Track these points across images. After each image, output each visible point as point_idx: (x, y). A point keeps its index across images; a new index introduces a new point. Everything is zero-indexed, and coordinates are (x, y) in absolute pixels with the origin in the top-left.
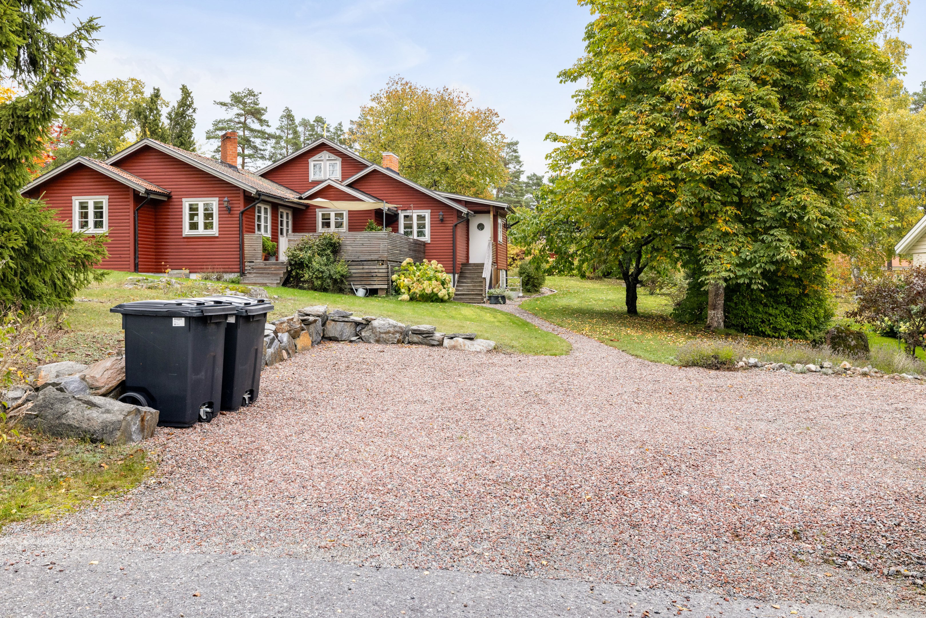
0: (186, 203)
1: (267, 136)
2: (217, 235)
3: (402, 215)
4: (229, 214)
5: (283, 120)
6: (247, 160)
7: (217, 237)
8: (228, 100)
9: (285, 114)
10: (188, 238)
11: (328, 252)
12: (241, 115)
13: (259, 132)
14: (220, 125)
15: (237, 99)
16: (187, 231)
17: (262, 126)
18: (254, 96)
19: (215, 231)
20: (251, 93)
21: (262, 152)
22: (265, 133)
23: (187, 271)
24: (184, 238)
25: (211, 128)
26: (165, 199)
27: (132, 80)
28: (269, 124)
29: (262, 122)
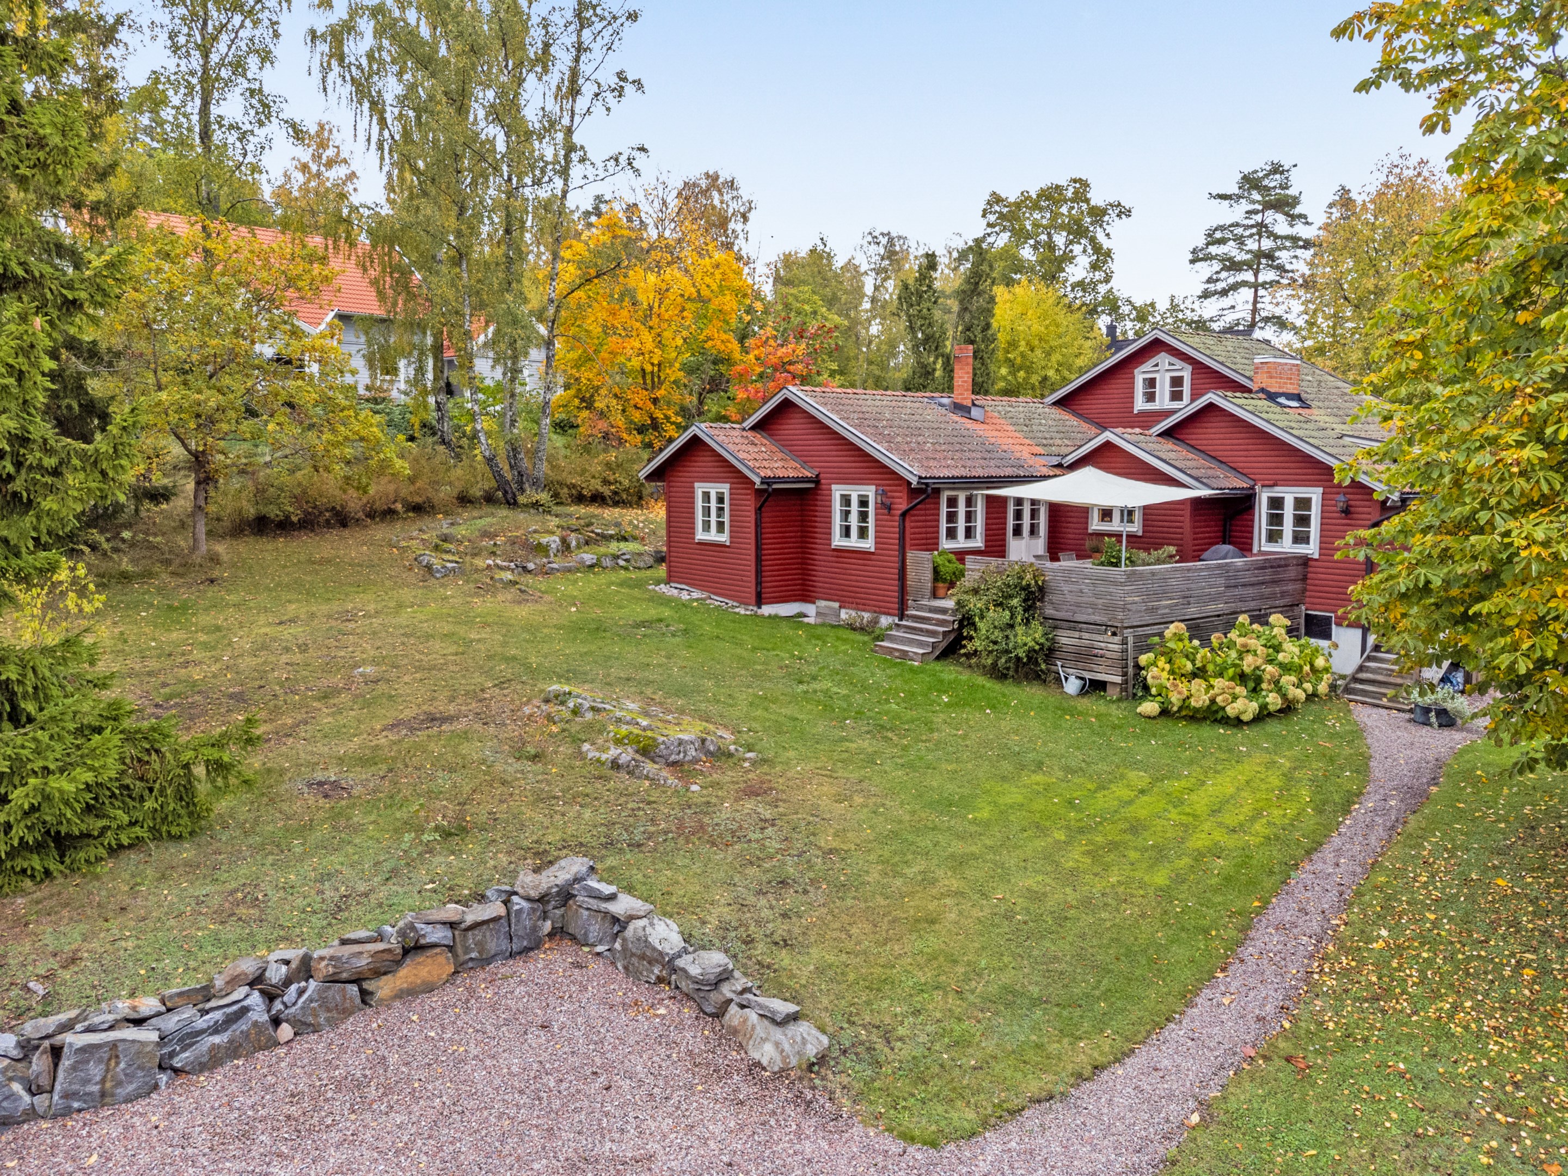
0: (838, 491)
1: (1301, 243)
2: (873, 550)
3: (1264, 497)
4: (889, 514)
5: (1334, 210)
6: (1261, 292)
7: (872, 553)
8: (1234, 189)
9: (1337, 198)
10: (840, 551)
11: (1015, 602)
12: (1255, 212)
13: (1287, 237)
14: (1218, 235)
15: (1250, 182)
16: (837, 541)
17: (1292, 226)
18: (1282, 173)
19: (868, 544)
20: (1277, 169)
21: (1291, 274)
22: (1299, 239)
23: (836, 605)
24: (834, 550)
25: (1201, 242)
26: (812, 485)
27: (1075, 181)
28: (1309, 220)
29: (1293, 218)
